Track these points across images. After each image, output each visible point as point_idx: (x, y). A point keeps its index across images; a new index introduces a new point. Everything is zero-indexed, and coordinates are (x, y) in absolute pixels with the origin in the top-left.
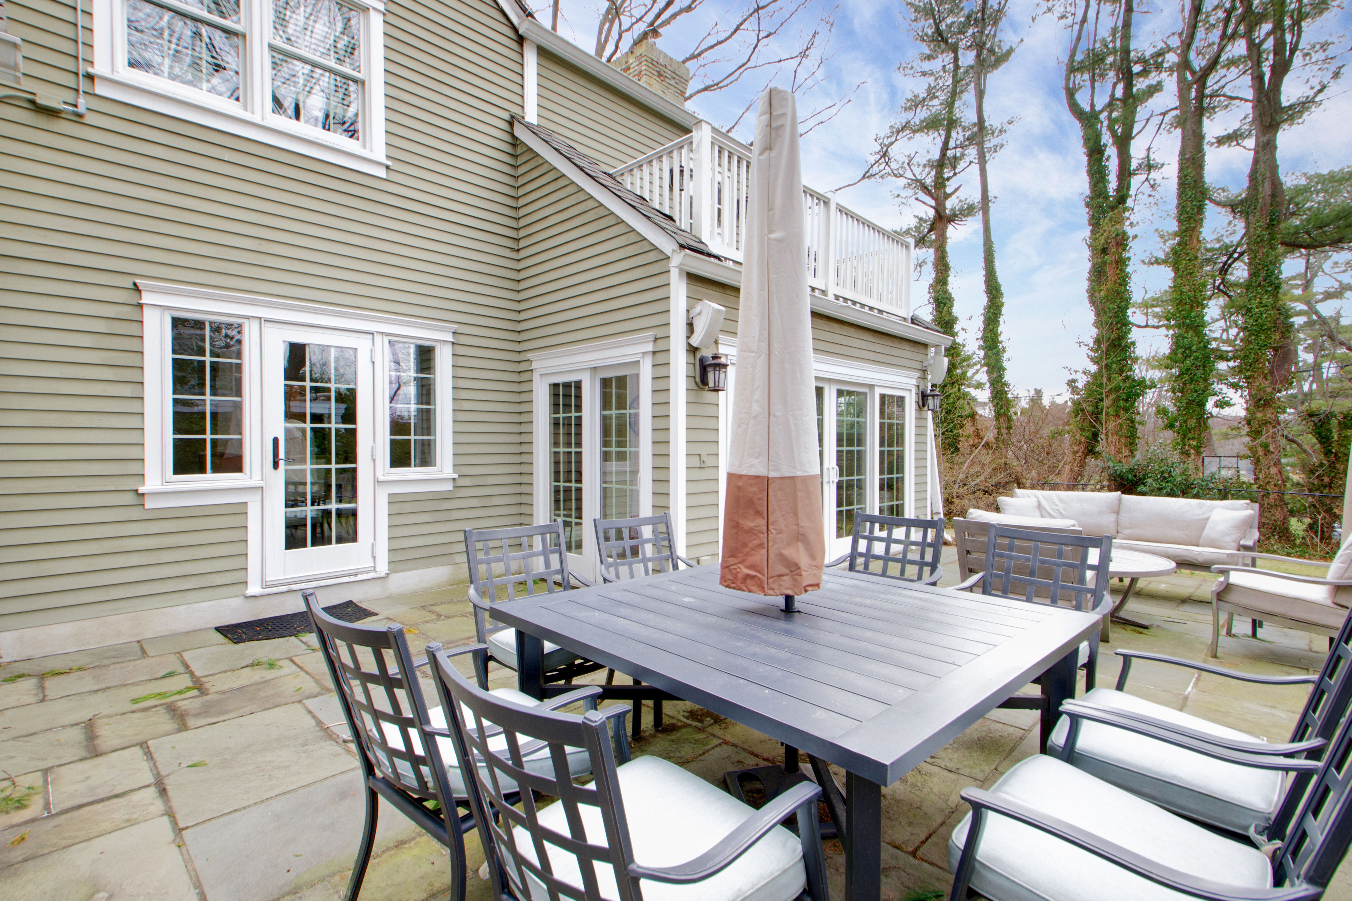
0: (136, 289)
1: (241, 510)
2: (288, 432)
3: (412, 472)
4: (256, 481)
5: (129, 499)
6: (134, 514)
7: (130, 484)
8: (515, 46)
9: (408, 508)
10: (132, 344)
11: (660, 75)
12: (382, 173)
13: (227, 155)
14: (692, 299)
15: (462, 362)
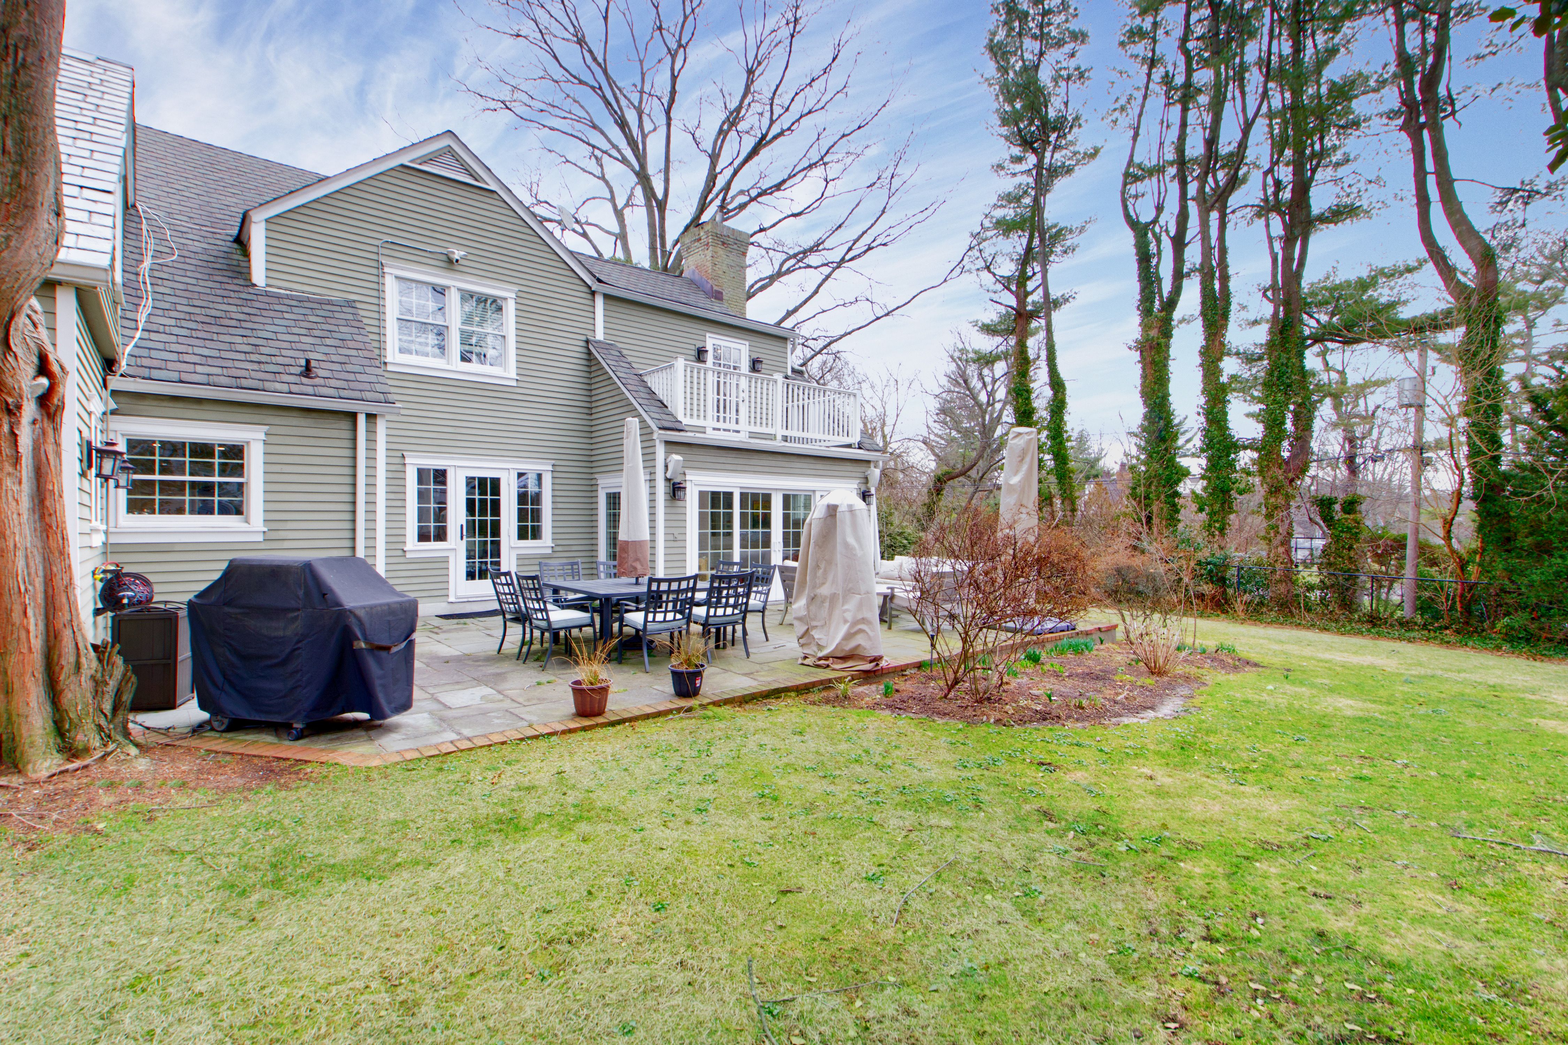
0: (403, 456)
1: (446, 560)
2: (467, 521)
3: (529, 543)
4: (453, 546)
5: (400, 553)
6: (402, 560)
7: (400, 546)
8: (589, 296)
9: (527, 562)
10: (400, 482)
11: (723, 243)
12: (514, 384)
13: (441, 388)
14: (668, 453)
15: (557, 481)
